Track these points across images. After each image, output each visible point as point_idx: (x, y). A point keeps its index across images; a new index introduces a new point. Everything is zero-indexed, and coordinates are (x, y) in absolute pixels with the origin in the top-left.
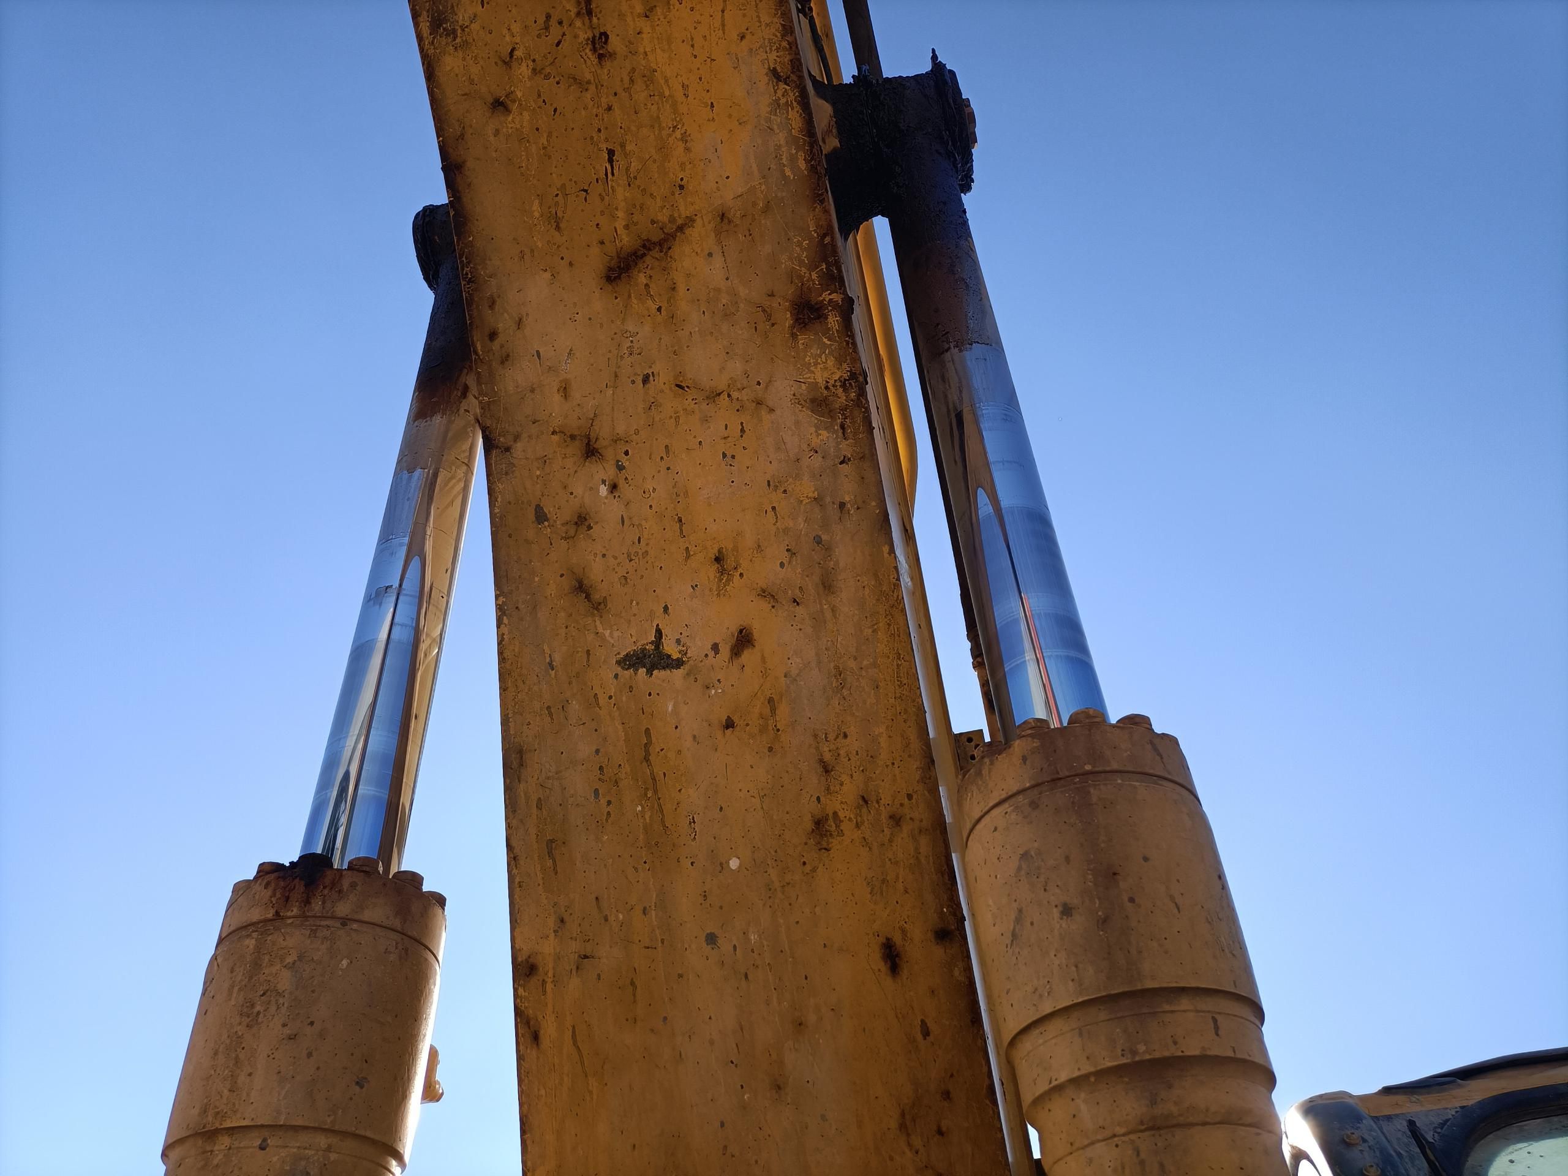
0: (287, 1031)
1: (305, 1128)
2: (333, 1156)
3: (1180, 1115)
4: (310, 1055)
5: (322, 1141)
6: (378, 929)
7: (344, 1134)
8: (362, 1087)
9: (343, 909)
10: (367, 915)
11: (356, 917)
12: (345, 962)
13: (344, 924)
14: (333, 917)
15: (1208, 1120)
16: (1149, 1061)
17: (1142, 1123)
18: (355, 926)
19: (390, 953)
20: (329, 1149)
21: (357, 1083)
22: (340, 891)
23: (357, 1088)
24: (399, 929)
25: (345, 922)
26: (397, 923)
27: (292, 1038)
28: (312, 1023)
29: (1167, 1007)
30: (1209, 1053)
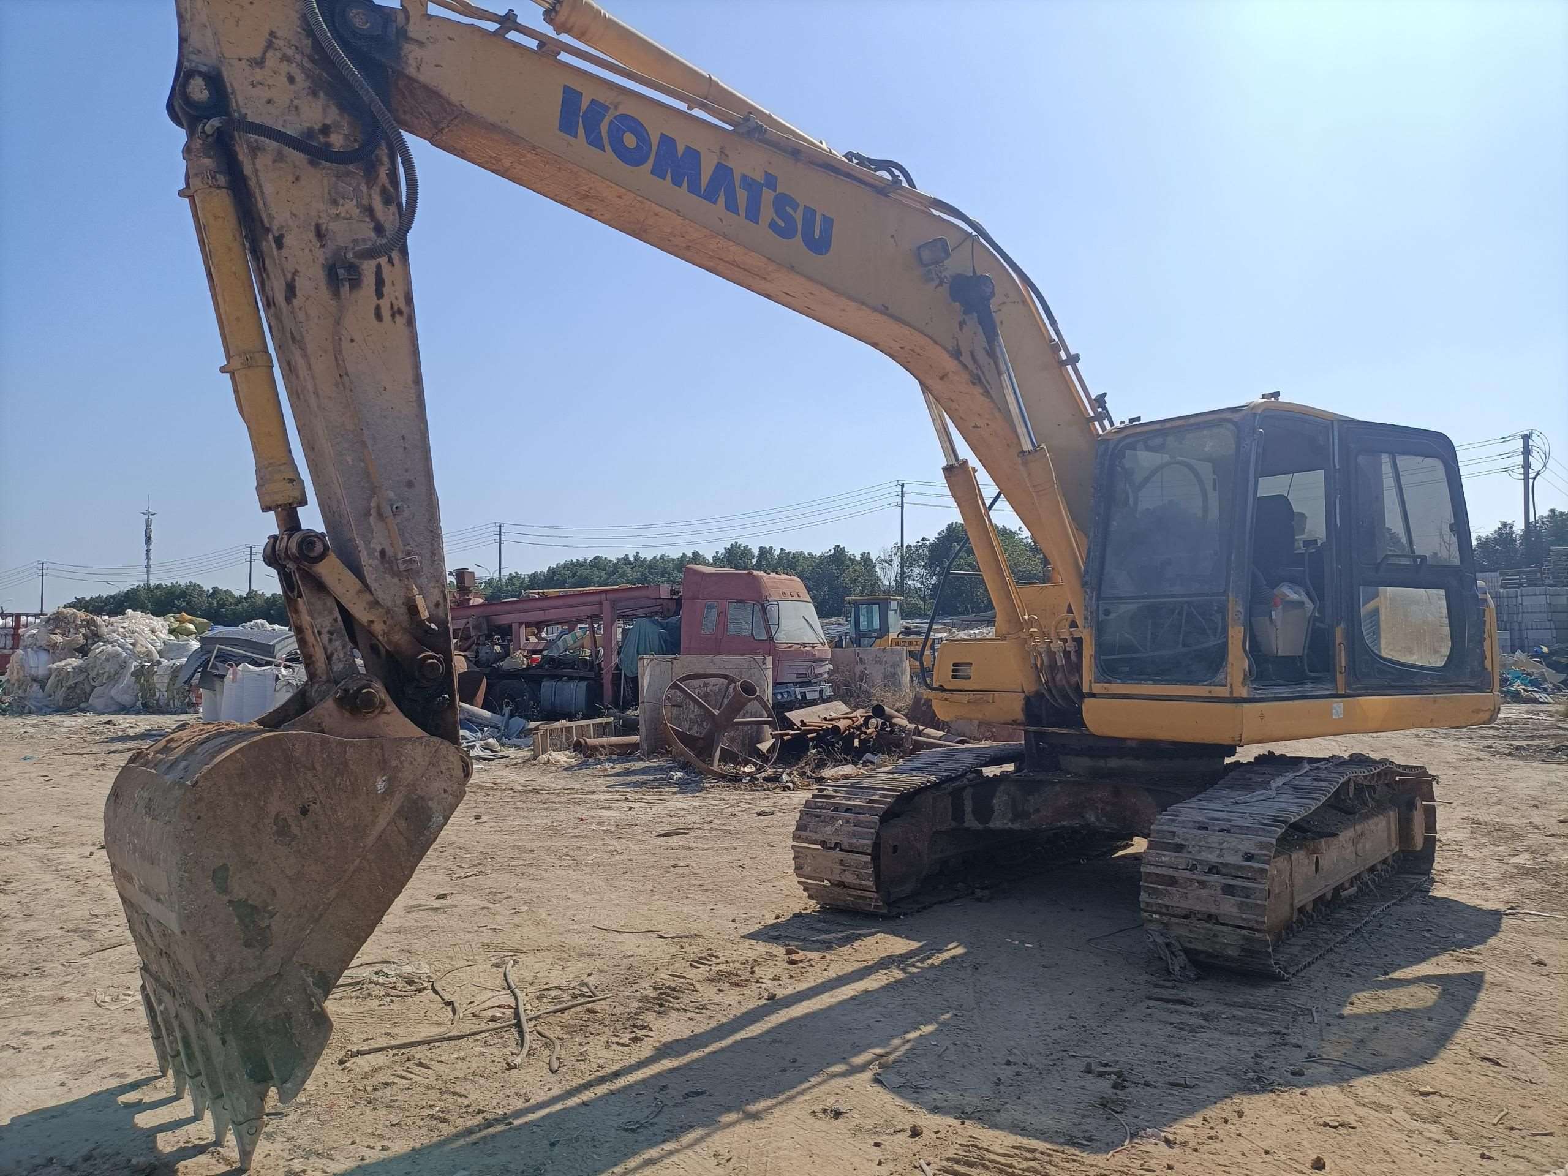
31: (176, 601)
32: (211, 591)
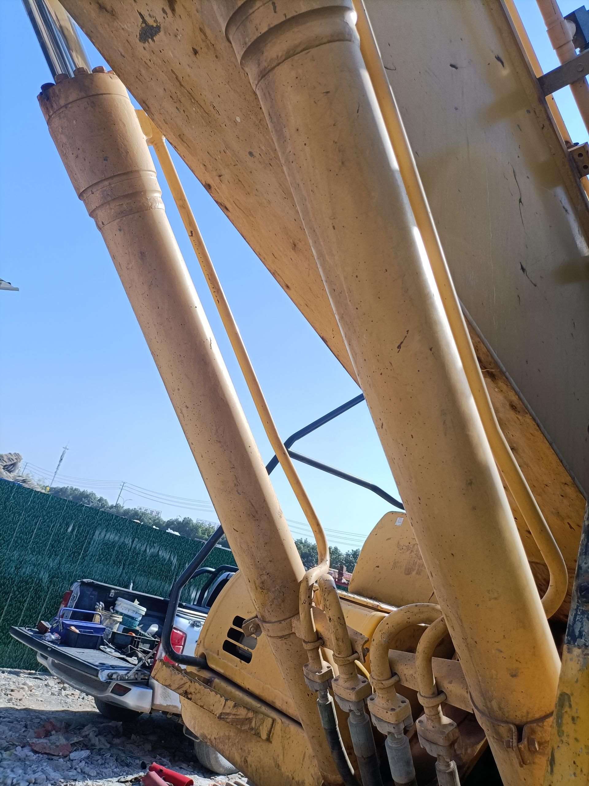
0: (74, 155)
1: (99, 182)
2: (113, 186)
3: (268, 66)
4: (85, 160)
5: (106, 183)
6: (78, 101)
7: (112, 177)
8: (107, 160)
9: (62, 102)
10: (71, 99)
11: (68, 102)
12: (74, 122)
13: (66, 108)
14: (61, 108)
15: (280, 61)
16: (251, 44)
17: (259, 76)
18: (70, 106)
19: (87, 108)
20: (110, 184)
21: (104, 160)
22: (57, 96)
23: (106, 161)
24: (85, 96)
25: (66, 106)
26: (83, 94)
27: (77, 157)
28: (79, 149)
29: (251, 11)
30: (272, 26)
31: (83, 499)
32: (99, 498)
